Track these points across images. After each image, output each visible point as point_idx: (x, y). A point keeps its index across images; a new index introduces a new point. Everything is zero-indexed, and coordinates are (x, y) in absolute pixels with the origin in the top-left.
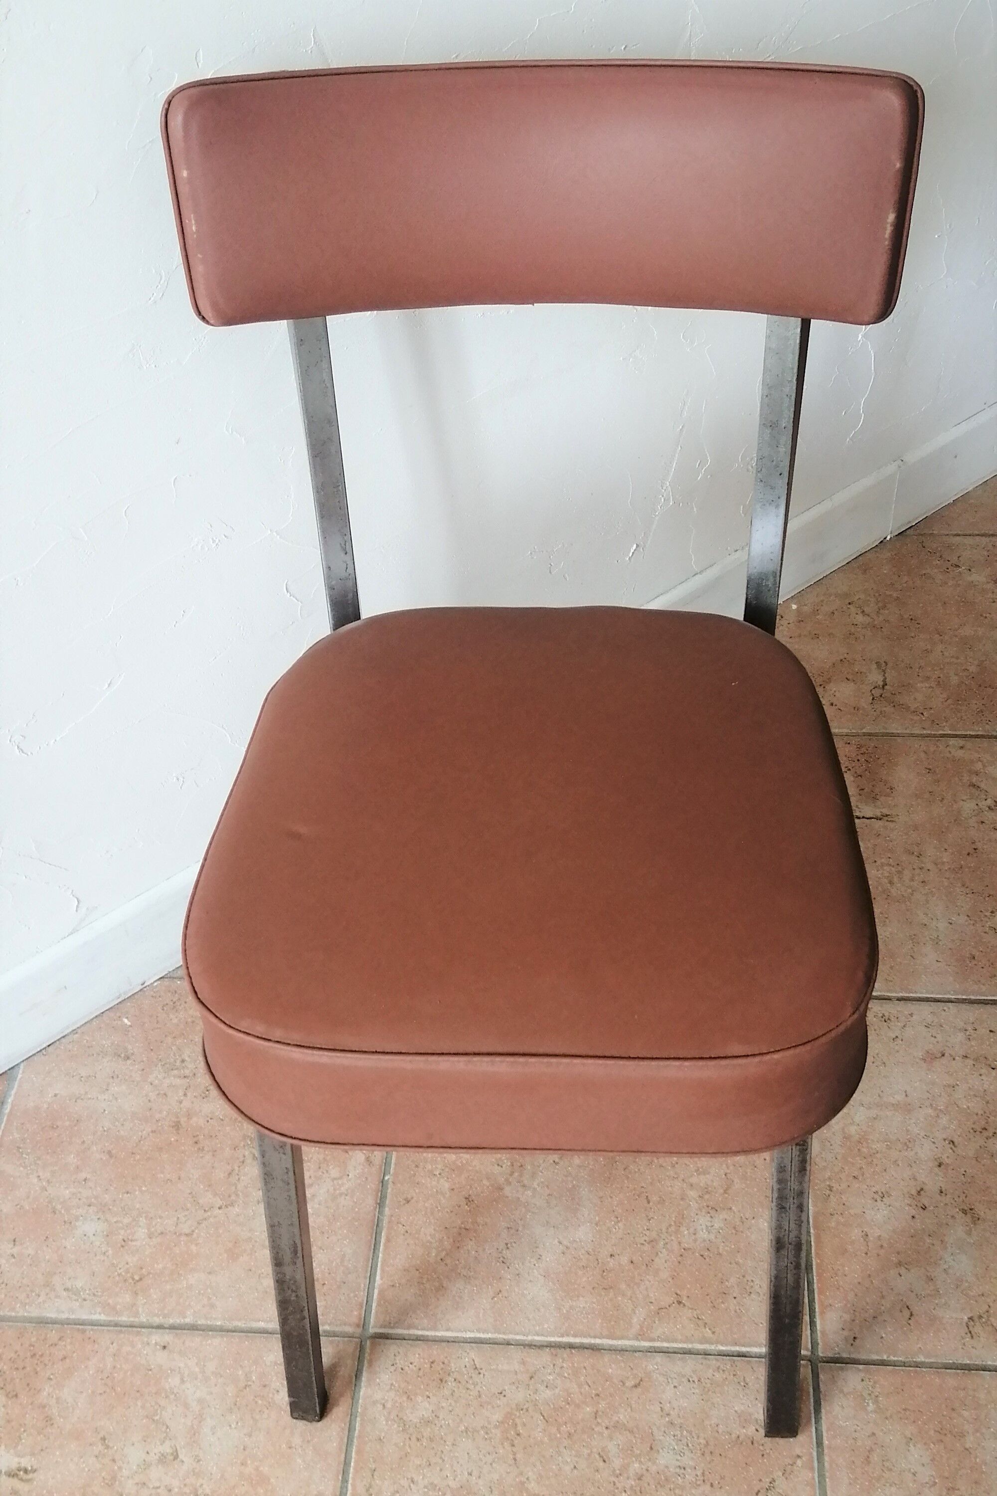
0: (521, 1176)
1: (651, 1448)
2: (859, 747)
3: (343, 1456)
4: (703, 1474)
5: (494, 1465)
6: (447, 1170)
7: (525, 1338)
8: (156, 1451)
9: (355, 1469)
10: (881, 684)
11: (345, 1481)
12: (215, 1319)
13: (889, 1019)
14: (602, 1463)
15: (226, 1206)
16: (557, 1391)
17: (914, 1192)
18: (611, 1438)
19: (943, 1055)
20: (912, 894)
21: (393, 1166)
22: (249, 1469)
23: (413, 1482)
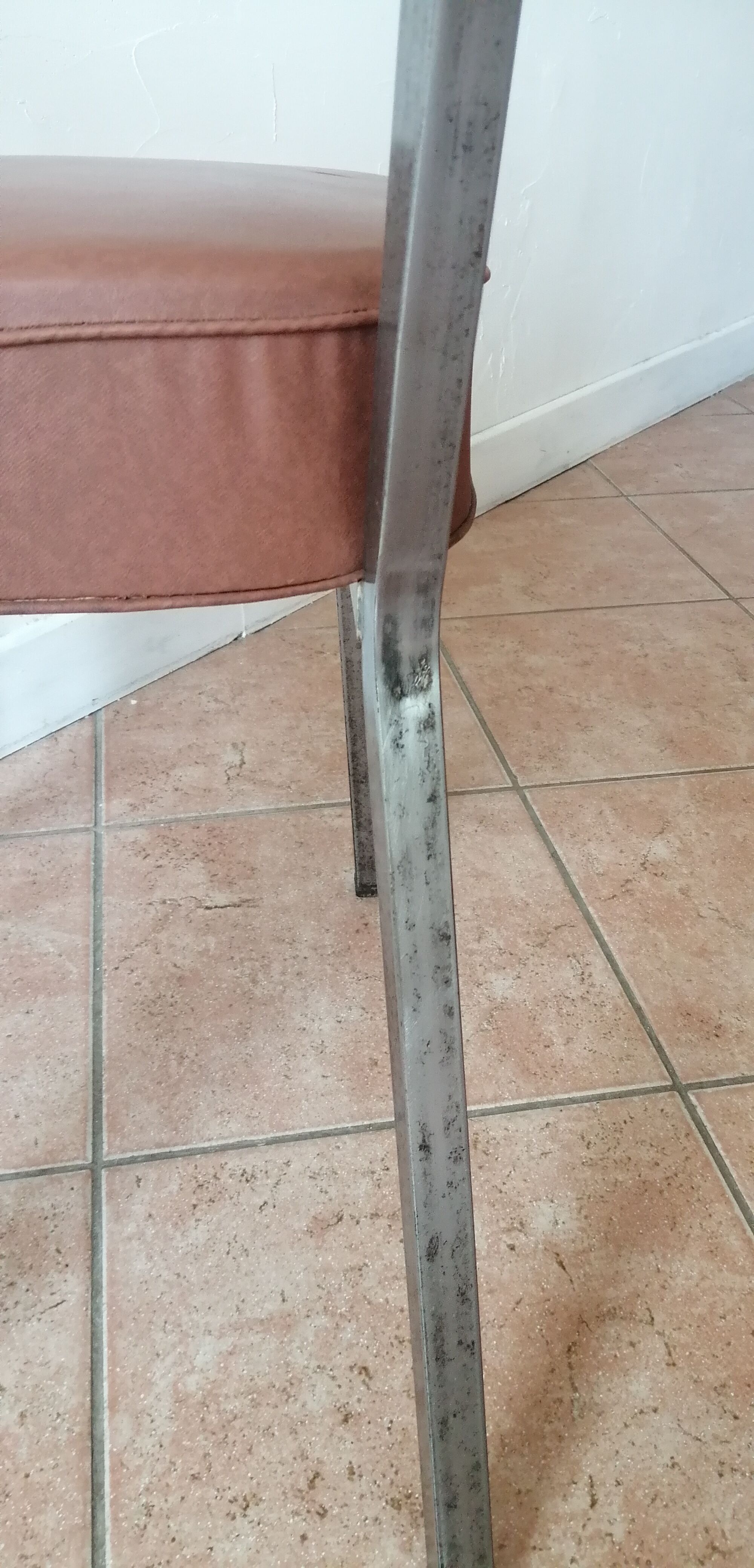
10: (238, 763)
13: (252, 1176)
17: (303, 1484)
19: (340, 1219)
20: (284, 992)
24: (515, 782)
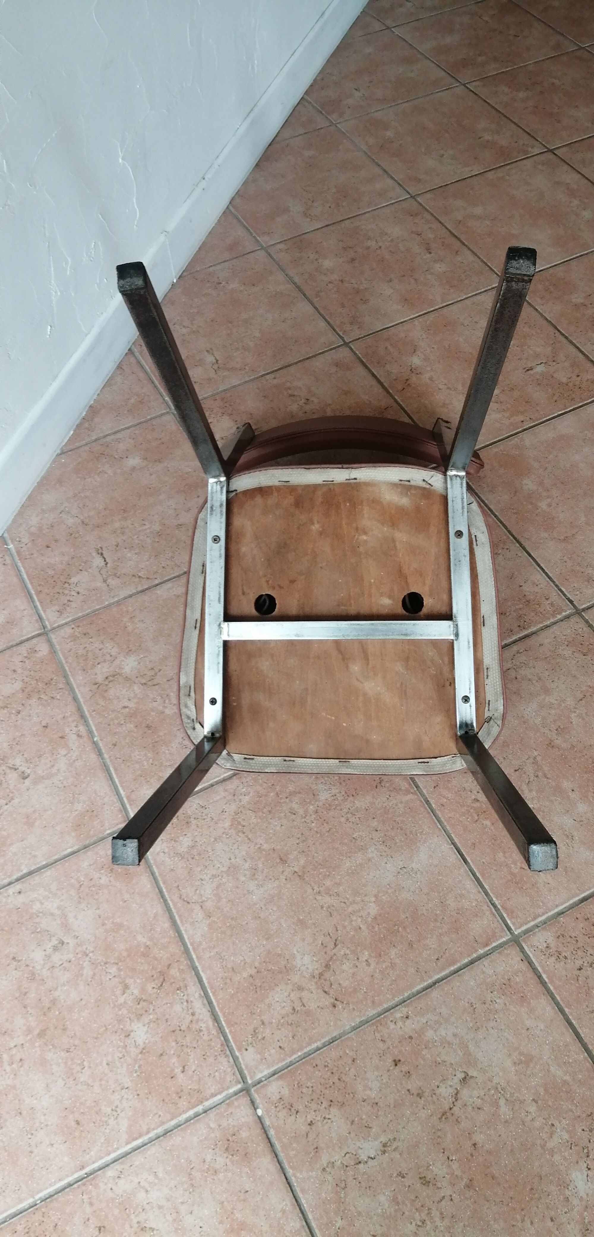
0: (170, 700)
1: (314, 795)
2: (222, 399)
3: (157, 889)
4: (346, 793)
5: (240, 848)
6: (127, 718)
7: (219, 778)
8: (49, 946)
9: (167, 891)
10: (215, 361)
11: (165, 901)
12: (40, 862)
14: (294, 816)
15: (10, 802)
16: (251, 794)
18: (291, 801)
21: (95, 732)
22: (109, 925)
23: (202, 880)
24: (344, 341)
